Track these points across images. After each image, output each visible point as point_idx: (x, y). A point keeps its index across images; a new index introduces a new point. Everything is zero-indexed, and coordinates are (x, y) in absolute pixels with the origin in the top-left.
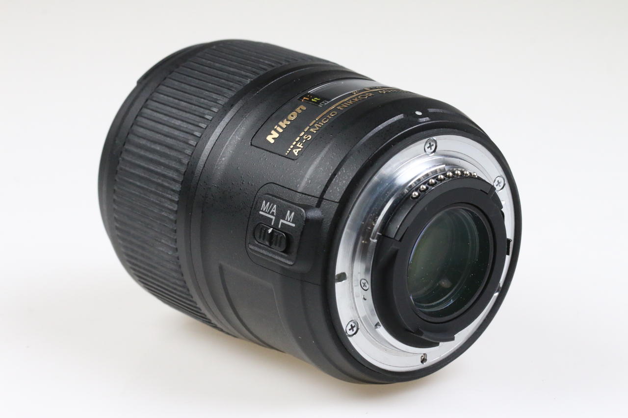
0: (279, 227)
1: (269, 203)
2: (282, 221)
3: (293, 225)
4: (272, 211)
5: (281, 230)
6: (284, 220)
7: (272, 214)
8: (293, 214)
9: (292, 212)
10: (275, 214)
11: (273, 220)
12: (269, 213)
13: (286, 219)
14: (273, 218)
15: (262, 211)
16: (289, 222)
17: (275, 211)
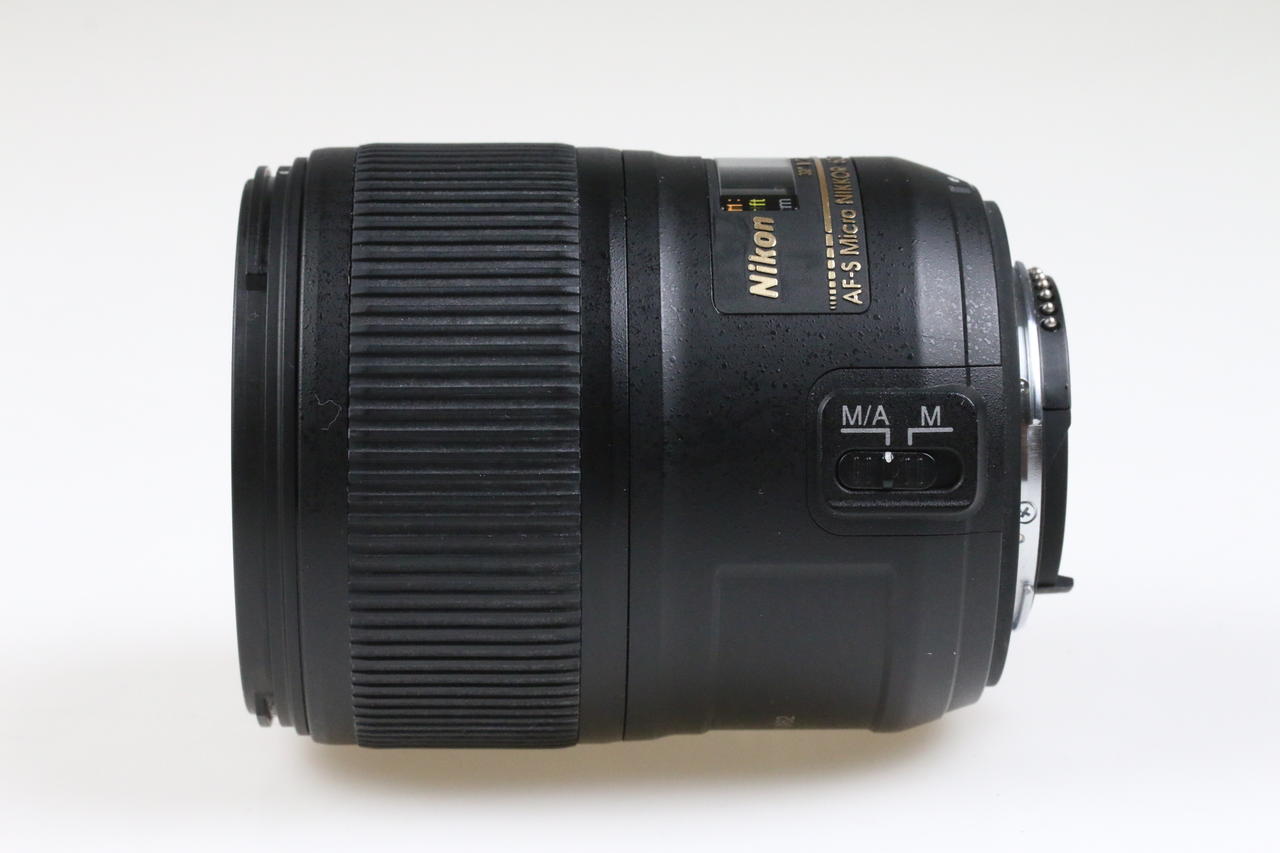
0: (910, 443)
1: (859, 408)
2: (911, 431)
3: (950, 430)
4: (877, 418)
5: (915, 448)
6: (920, 426)
7: (880, 424)
8: (938, 409)
9: (934, 408)
10: (887, 423)
11: (888, 436)
12: (869, 425)
13: (923, 424)
14: (887, 431)
15: (848, 426)
16: (935, 425)
17: (884, 417)
